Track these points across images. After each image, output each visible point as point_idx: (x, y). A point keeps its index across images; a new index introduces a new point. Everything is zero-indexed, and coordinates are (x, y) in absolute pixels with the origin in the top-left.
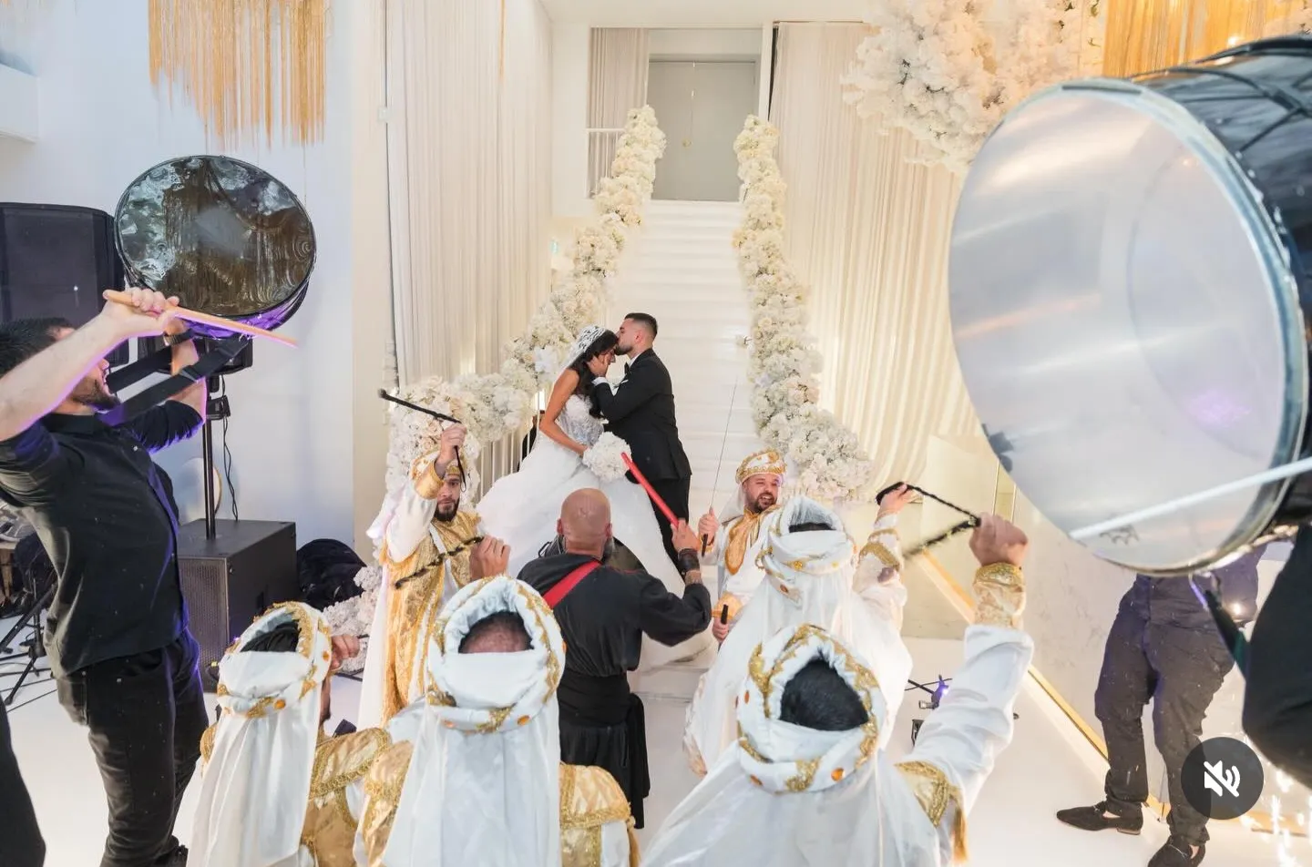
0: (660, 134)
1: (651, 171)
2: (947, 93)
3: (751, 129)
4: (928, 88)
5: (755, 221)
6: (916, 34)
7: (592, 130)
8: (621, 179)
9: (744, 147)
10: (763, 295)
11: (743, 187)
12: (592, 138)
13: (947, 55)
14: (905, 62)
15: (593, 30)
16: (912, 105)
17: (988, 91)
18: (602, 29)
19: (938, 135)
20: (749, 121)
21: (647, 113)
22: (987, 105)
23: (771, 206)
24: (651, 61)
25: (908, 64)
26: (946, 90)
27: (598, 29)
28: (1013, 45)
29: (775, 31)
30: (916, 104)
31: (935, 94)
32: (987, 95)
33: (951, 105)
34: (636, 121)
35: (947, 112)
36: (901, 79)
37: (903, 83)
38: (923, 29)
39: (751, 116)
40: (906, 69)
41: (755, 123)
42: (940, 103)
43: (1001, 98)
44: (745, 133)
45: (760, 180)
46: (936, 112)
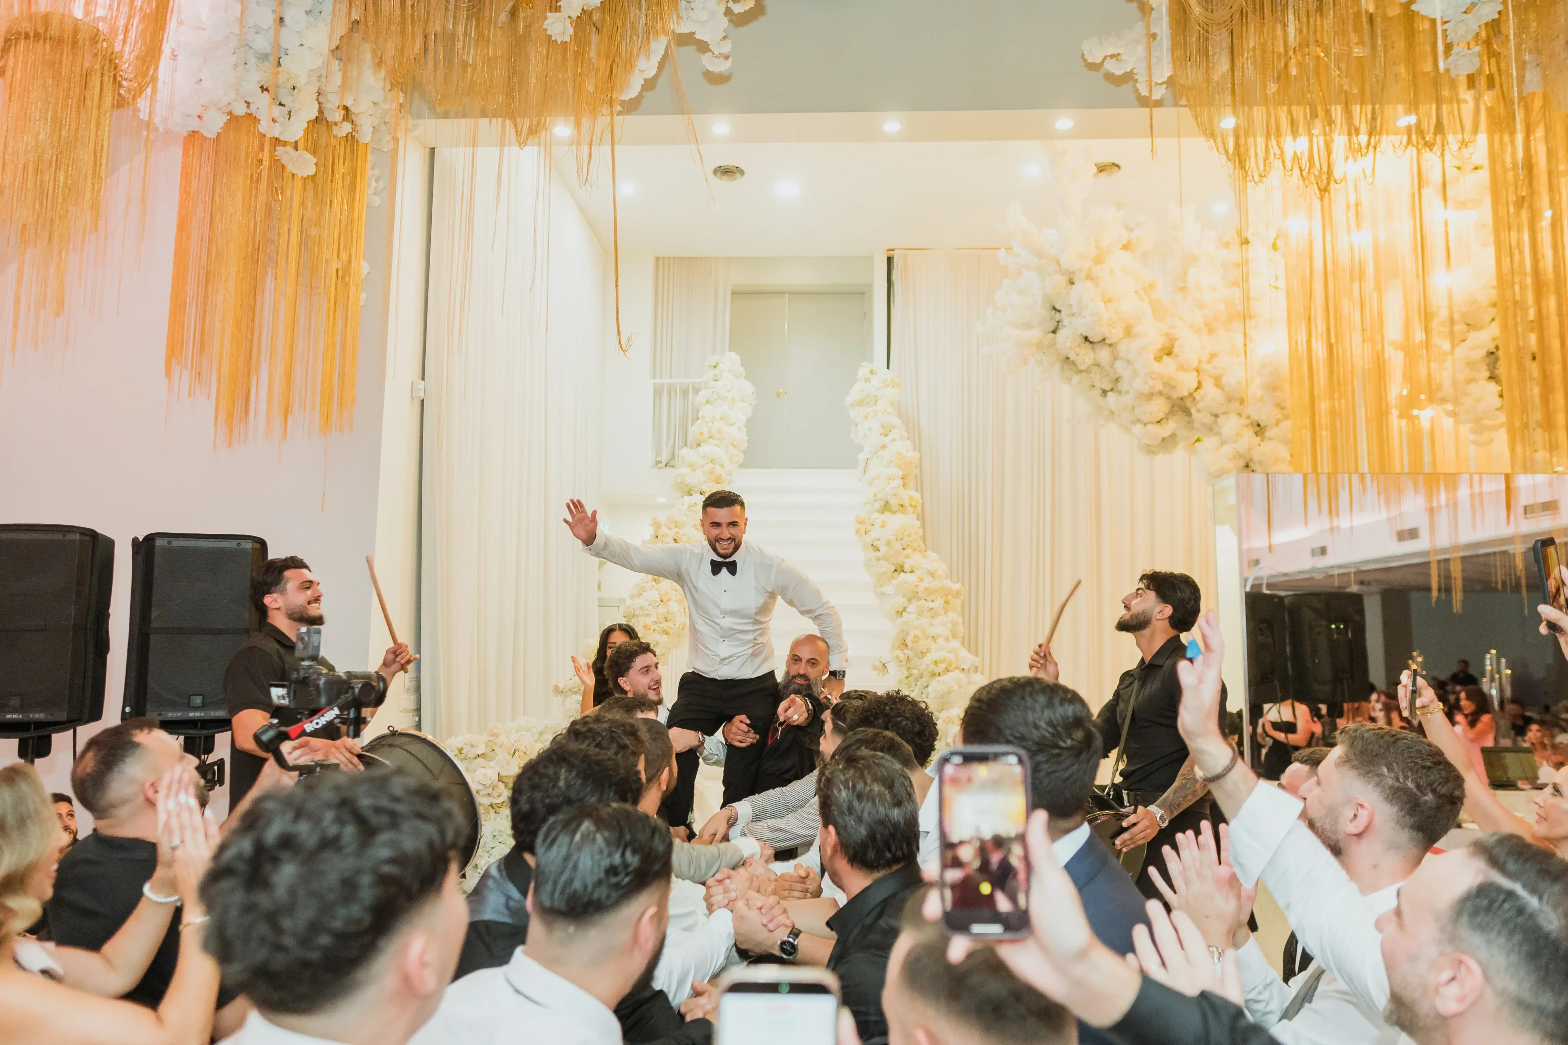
0: (748, 388)
1: (741, 436)
2: (1110, 345)
3: (867, 380)
4: (1086, 339)
5: (883, 503)
6: (1066, 278)
7: (658, 381)
8: (705, 449)
9: (861, 403)
10: (901, 601)
11: (862, 456)
12: (658, 392)
13: (1105, 303)
14: (1055, 309)
15: (657, 259)
16: (1068, 358)
17: (1158, 342)
18: (669, 258)
19: (1104, 392)
20: (864, 371)
21: (731, 361)
22: (1158, 359)
23: (901, 482)
24: (732, 293)
25: (1059, 311)
26: (1108, 341)
27: (664, 258)
28: (1183, 289)
29: (890, 260)
30: (1072, 357)
31: (1095, 345)
32: (1159, 347)
33: (1116, 358)
34: (717, 371)
35: (1112, 366)
36: (1052, 328)
37: (1054, 332)
38: (1073, 273)
39: (865, 364)
40: (1057, 316)
41: (872, 372)
42: (1103, 355)
43: (1176, 350)
44: (858, 386)
45: (884, 447)
46: (1098, 365)
